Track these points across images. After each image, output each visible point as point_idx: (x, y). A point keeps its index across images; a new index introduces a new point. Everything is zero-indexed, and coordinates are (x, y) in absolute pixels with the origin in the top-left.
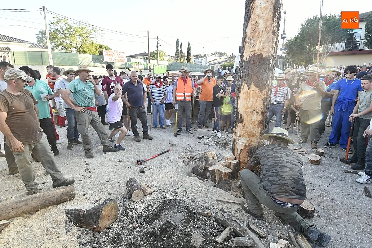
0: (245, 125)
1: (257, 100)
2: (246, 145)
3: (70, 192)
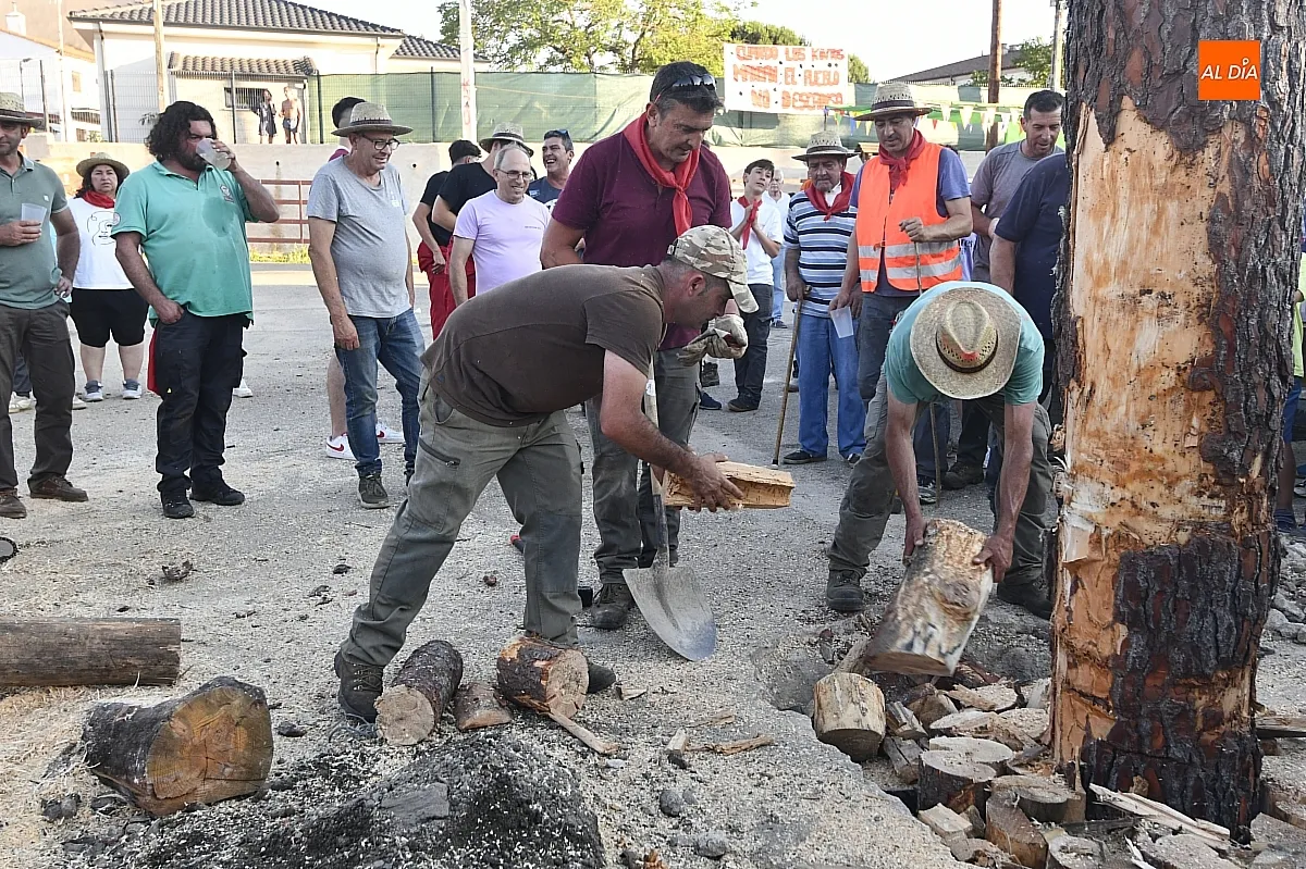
0: (1092, 392)
1: (1159, 218)
2: (1105, 533)
3: (158, 645)
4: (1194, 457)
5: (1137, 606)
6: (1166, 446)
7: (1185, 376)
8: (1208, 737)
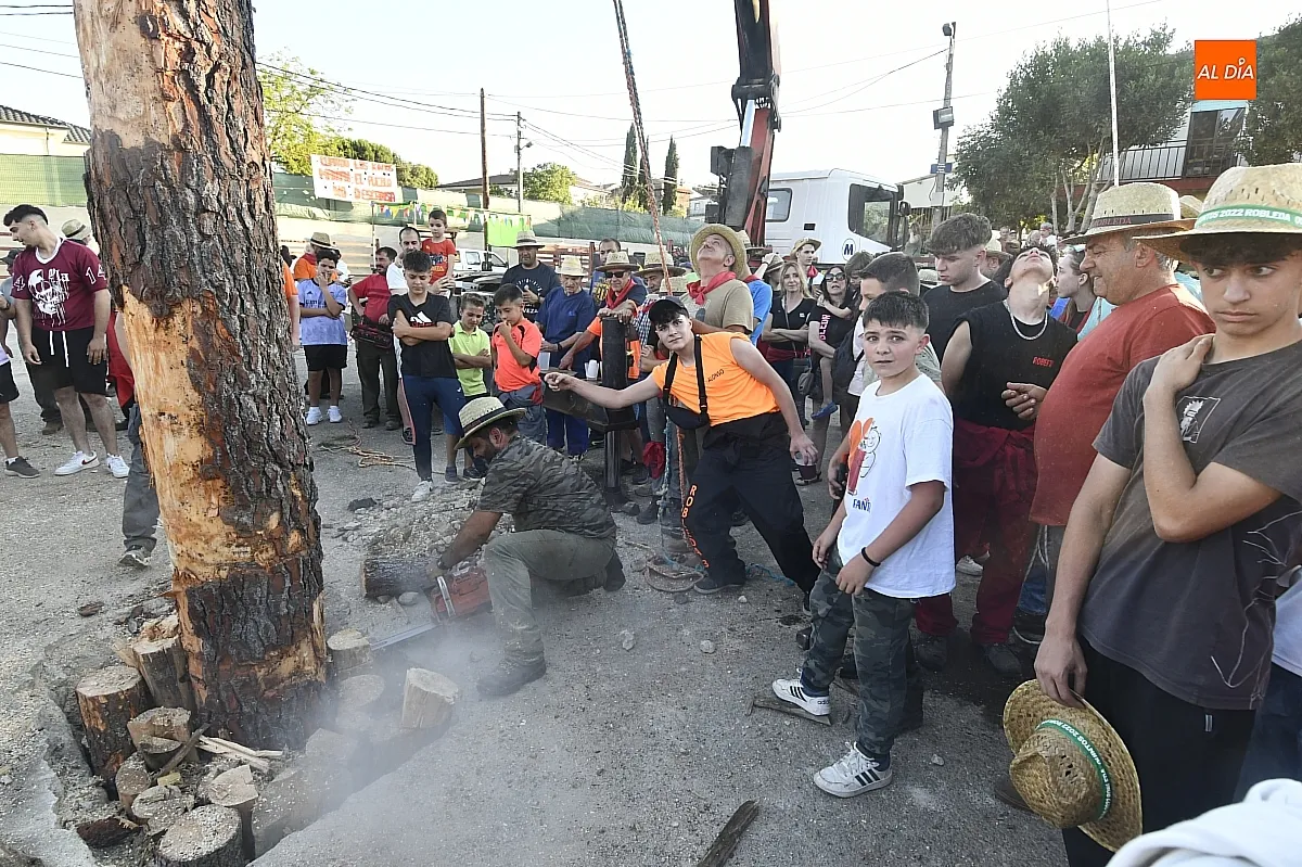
1: (157, 363)
4: (219, 522)
5: (199, 622)
6: (199, 516)
7: (199, 471)
8: (269, 694)
